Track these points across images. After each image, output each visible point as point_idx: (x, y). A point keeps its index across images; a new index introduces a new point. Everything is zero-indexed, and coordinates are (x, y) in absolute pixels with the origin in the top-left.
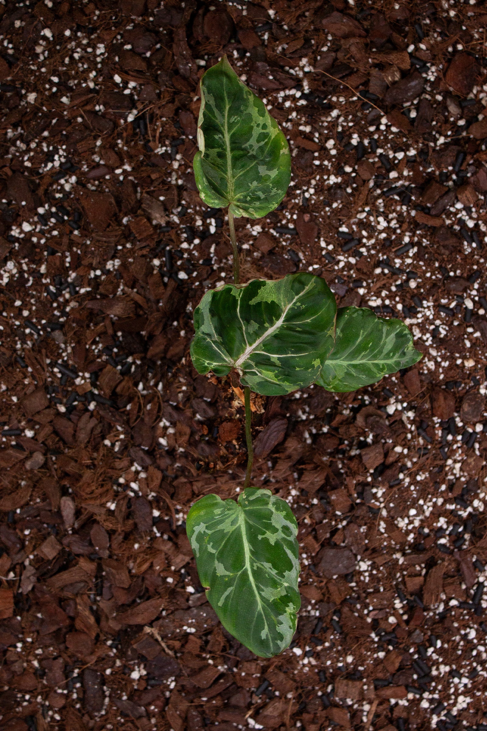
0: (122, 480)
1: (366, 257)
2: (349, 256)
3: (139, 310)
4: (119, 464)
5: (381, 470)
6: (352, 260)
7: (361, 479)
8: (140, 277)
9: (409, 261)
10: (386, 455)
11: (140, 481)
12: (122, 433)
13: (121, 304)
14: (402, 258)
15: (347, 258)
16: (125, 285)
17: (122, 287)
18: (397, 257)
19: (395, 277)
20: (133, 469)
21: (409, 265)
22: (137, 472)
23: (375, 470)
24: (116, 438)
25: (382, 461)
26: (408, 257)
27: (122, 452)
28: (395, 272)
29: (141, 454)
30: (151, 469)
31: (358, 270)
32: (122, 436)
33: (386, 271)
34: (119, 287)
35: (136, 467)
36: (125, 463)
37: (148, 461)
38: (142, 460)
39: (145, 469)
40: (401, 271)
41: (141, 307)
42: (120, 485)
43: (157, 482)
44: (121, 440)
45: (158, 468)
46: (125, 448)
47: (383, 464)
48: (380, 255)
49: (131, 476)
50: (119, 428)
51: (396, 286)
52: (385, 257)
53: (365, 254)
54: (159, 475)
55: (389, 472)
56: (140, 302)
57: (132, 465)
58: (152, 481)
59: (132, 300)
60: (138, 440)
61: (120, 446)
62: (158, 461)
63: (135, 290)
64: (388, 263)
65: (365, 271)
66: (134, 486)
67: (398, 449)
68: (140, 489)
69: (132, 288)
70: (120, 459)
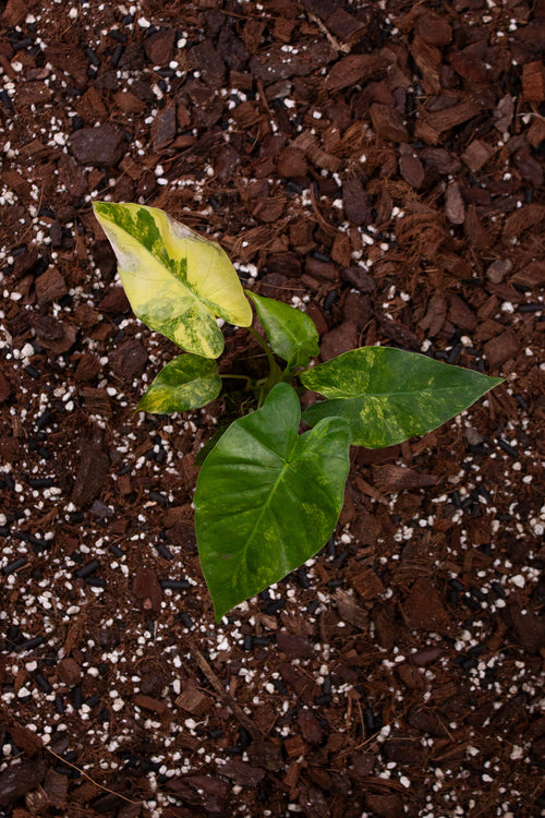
0: (385, 247)
1: (66, 554)
2: (89, 554)
3: (368, 475)
4: (388, 268)
5: (38, 268)
6: (84, 549)
7: (66, 256)
8: (367, 518)
9: (7, 550)
10: (32, 288)
11: (361, 247)
12: (386, 310)
13: (392, 481)
14: (17, 553)
15: (91, 552)
16: (387, 507)
17: (391, 504)
18: (23, 555)
19: (26, 528)
20: (370, 263)
21: (7, 545)
22: (364, 258)
23: (47, 268)
24: (393, 303)
25: (38, 280)
26: (8, 556)
27: (386, 285)
28: (26, 534)
29: (360, 283)
30: (346, 263)
31: (77, 536)
32: (386, 305)
33: (38, 536)
34: (395, 504)
35: (366, 265)
36: (381, 270)
37: (350, 274)
38: (358, 275)
39: (353, 263)
40: (19, 537)
41: (366, 479)
42: (387, 241)
43: (338, 245)
44: (387, 301)
45: (336, 265)
46: (381, 292)
47: (36, 276)
48: (47, 557)
49: (373, 253)
50: (390, 316)
51: (24, 516)
52: (40, 555)
53: (67, 558)
54: (335, 255)
55: (27, 264)
56: (366, 485)
57: (371, 268)
58: (344, 247)
59: (377, 488)
60: (364, 301)
61: (388, 292)
62: (337, 274)
63: (373, 501)
64: (35, 546)
65: (67, 535)
66: (368, 240)
67: (16, 296)
68: (360, 235)
69: (377, 503)
70: (388, 276)
